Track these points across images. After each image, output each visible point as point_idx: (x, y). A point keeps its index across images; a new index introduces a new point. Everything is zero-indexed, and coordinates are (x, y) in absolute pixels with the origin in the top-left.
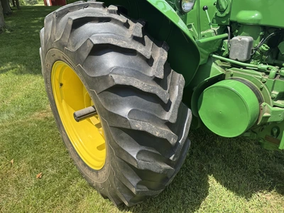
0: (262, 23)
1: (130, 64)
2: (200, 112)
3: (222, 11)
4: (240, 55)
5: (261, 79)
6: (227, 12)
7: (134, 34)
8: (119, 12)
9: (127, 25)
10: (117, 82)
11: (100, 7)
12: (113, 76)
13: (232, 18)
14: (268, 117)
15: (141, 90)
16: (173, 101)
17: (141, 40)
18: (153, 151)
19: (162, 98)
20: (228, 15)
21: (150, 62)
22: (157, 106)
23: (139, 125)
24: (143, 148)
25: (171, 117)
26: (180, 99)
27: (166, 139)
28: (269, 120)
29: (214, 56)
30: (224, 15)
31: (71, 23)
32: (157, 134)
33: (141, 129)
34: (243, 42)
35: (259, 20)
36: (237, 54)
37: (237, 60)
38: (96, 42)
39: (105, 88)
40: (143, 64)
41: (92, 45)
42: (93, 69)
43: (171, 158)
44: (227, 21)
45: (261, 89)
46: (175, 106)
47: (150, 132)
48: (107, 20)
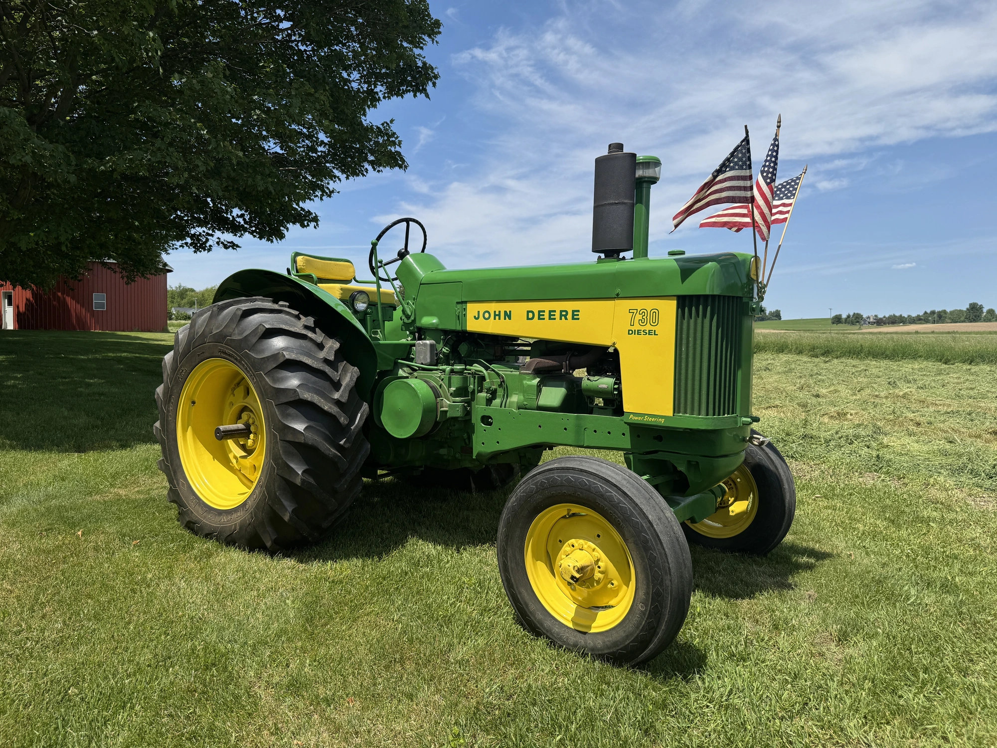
0: (440, 327)
1: (301, 346)
2: (381, 417)
3: (408, 317)
4: (424, 358)
5: (440, 377)
6: (412, 318)
7: (305, 324)
8: (289, 307)
9: (298, 317)
10: (287, 357)
11: (269, 302)
12: (284, 353)
13: (418, 324)
14: (446, 412)
15: (311, 366)
16: (344, 383)
17: (313, 330)
18: (322, 430)
19: (331, 376)
20: (414, 321)
21: (321, 346)
22: (327, 384)
23: (307, 396)
24: (311, 423)
25: (341, 396)
26: (352, 384)
27: (335, 416)
28: (448, 415)
29: (399, 361)
30: (410, 321)
31: (240, 313)
32: (326, 408)
33: (309, 399)
34: (425, 345)
35: (438, 325)
36: (422, 357)
37: (422, 364)
38: (267, 326)
39: (275, 366)
40: (314, 348)
41: (264, 329)
42: (262, 351)
43: (342, 443)
44: (414, 327)
45: (440, 386)
46: (345, 387)
47: (319, 405)
48: (279, 312)
